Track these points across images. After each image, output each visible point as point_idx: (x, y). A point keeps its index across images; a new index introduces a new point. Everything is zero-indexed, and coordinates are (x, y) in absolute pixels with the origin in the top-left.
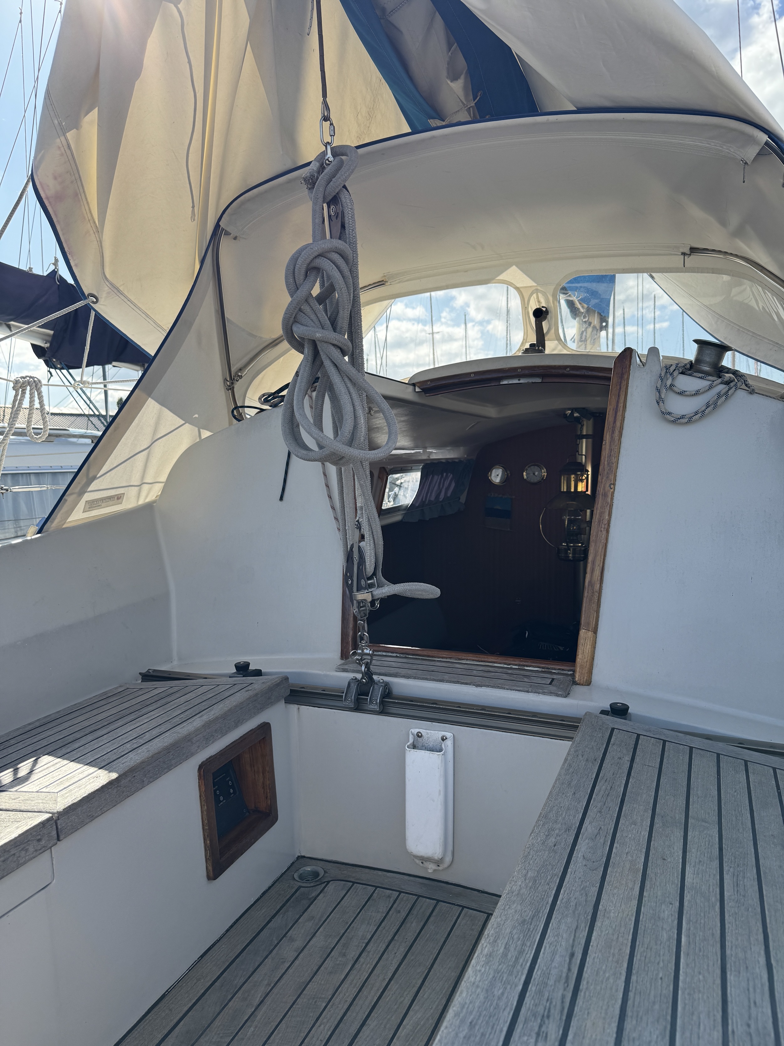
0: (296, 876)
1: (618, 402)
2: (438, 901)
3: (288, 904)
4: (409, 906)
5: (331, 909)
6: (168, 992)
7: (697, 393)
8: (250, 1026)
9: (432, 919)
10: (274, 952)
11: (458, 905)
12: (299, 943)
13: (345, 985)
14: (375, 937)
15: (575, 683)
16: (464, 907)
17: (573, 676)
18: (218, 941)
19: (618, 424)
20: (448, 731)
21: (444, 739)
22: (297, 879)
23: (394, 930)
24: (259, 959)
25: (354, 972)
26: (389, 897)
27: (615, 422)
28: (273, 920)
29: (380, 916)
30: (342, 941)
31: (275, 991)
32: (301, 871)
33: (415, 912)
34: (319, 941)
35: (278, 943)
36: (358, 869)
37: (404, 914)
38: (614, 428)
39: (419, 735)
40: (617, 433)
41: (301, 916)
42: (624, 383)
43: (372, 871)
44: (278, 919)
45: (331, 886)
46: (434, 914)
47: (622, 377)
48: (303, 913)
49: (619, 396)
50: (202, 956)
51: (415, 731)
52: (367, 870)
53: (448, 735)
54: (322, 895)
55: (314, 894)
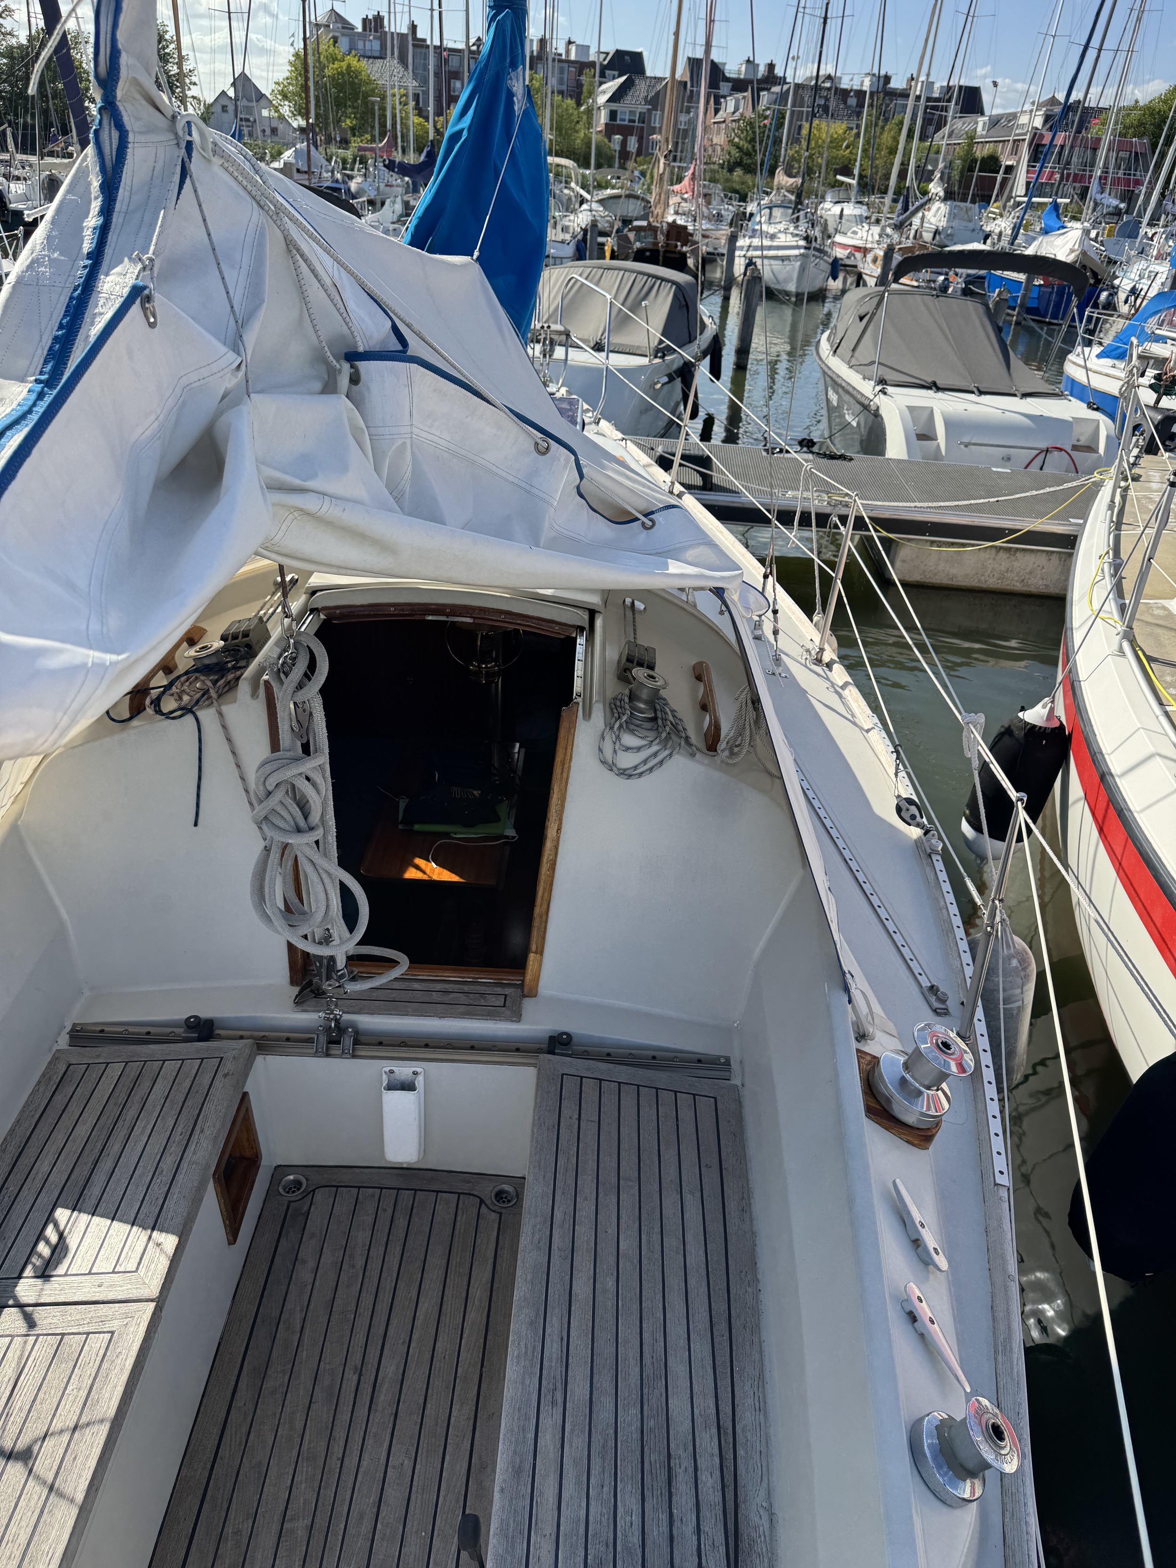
0: (281, 1190)
1: (565, 754)
2: (416, 1190)
3: (286, 1224)
4: (393, 1201)
5: (326, 1221)
6: (221, 1338)
7: (639, 749)
8: (302, 1351)
9: (415, 1210)
10: (294, 1277)
11: (433, 1191)
12: (311, 1264)
13: (363, 1294)
14: (373, 1242)
15: (525, 996)
16: (437, 1192)
17: (522, 985)
18: (240, 1279)
19: (565, 775)
20: (418, 1066)
21: (415, 1073)
22: (283, 1193)
23: (387, 1231)
24: (284, 1288)
25: (366, 1280)
26: (373, 1196)
27: (562, 773)
28: (280, 1244)
29: (371, 1219)
30: (347, 1253)
31: (309, 1314)
32: (283, 1182)
33: (399, 1207)
34: (328, 1258)
35: (293, 1268)
36: (336, 1170)
37: (390, 1211)
38: (561, 778)
39: (391, 1072)
40: (564, 782)
41: (303, 1234)
42: (570, 738)
43: (350, 1170)
44: (283, 1241)
45: (319, 1196)
46: (415, 1205)
47: (569, 732)
48: (304, 1231)
49: (566, 749)
50: (234, 1298)
51: (387, 1069)
52: (345, 1170)
53: (419, 1070)
54: (313, 1208)
55: (305, 1208)
